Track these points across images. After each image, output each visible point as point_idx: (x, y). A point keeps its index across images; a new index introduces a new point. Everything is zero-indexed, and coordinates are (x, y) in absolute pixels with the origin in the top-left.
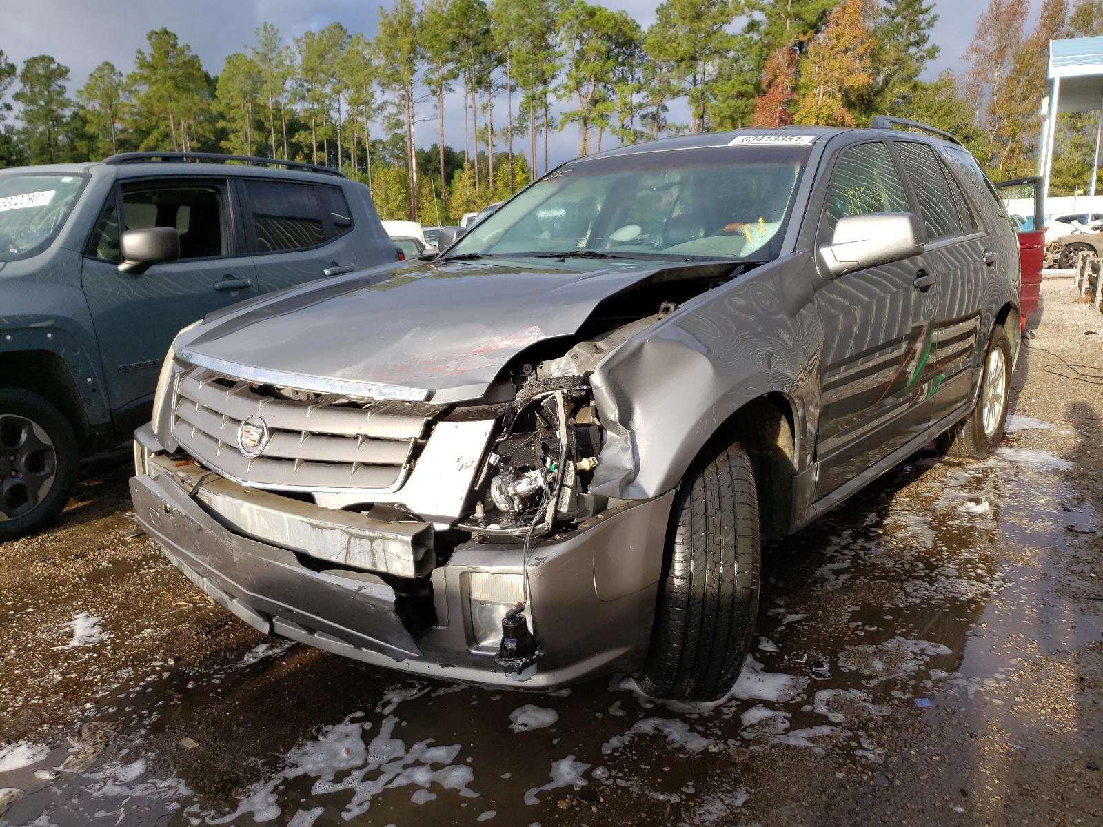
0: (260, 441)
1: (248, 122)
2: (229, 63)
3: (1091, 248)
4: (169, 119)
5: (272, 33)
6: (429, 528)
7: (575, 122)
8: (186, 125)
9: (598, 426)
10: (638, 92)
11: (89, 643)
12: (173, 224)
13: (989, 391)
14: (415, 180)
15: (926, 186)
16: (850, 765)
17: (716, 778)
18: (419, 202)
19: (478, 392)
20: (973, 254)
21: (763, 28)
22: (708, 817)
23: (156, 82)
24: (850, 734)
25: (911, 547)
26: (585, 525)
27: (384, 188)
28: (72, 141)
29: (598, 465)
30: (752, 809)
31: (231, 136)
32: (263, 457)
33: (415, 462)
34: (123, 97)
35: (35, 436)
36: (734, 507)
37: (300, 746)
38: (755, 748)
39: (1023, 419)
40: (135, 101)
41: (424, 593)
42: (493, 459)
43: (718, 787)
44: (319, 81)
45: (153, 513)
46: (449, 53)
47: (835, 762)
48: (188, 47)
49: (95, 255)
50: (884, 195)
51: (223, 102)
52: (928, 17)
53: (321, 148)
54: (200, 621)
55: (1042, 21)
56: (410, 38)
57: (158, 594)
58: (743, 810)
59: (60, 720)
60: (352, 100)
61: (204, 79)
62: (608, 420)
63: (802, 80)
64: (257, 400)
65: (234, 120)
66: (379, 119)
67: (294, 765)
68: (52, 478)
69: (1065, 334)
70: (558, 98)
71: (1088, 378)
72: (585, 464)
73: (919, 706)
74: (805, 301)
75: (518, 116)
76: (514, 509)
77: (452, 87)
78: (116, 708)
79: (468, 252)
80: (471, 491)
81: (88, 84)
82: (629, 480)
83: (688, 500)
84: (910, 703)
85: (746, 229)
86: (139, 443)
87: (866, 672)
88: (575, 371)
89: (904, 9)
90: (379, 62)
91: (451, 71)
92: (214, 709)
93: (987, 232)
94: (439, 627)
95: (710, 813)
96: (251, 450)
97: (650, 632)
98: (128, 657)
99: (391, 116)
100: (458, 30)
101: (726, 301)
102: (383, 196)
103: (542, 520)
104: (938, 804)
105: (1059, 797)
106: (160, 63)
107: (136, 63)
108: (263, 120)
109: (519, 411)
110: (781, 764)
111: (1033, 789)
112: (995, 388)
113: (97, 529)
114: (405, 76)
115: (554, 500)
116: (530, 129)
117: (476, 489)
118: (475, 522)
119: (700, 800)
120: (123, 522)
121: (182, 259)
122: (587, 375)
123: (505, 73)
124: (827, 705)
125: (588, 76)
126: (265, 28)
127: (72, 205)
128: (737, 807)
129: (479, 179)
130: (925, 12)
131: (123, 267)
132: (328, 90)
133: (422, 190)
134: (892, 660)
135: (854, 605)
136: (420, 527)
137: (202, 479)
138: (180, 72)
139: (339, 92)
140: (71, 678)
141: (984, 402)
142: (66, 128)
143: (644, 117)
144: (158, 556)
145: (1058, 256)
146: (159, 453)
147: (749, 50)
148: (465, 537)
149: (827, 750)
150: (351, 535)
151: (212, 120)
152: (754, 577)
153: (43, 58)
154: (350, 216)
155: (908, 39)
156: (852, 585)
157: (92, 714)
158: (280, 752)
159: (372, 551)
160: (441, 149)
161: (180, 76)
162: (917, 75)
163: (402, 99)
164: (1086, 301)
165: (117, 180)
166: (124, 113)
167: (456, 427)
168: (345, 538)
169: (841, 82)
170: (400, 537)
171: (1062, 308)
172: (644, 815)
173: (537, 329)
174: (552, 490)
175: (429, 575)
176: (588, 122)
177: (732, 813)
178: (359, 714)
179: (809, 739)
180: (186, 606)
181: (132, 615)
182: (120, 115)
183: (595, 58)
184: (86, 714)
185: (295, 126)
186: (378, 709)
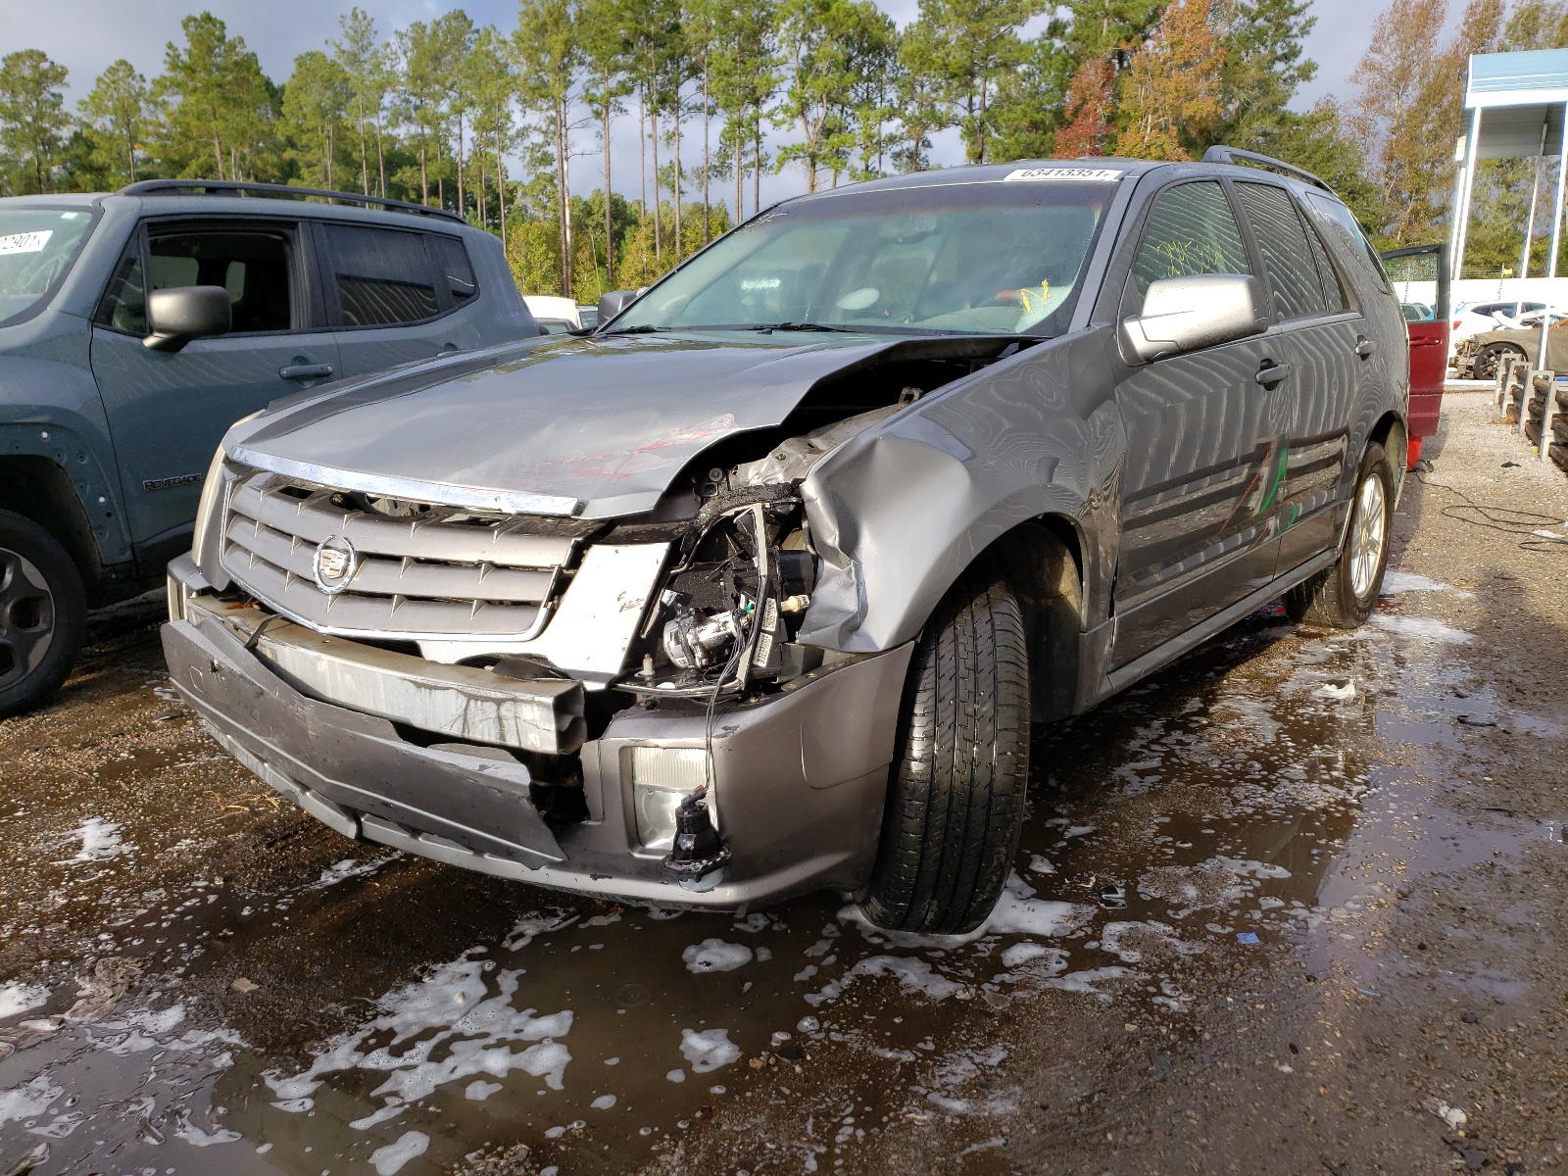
0: (345, 570)
1: (328, 151)
2: (300, 65)
3: (1519, 349)
4: (214, 145)
5: (365, 23)
6: (578, 688)
7: (799, 161)
8: (238, 154)
9: (813, 556)
10: (889, 119)
11: (103, 857)
12: (222, 282)
13: (1361, 535)
14: (568, 239)
15: (1278, 245)
16: (1146, 1015)
17: (964, 1032)
18: (574, 271)
19: (646, 503)
20: (1342, 342)
21: (1069, 30)
22: (951, 1079)
23: (195, 90)
24: (1148, 977)
25: (1245, 742)
26: (792, 686)
27: (524, 250)
28: (71, 174)
29: (810, 605)
30: (1011, 1070)
31: (304, 172)
32: (348, 594)
33: (559, 600)
34: (146, 111)
35: (25, 578)
36: (996, 667)
37: (398, 989)
38: (1020, 994)
39: (1410, 577)
40: (162, 118)
41: (571, 782)
42: (667, 596)
43: (967, 1042)
44: (432, 96)
45: (194, 672)
46: (620, 57)
47: (1125, 1012)
48: (241, 41)
49: (110, 324)
50: (1218, 255)
51: (293, 122)
52: (1301, 20)
53: (434, 191)
54: (260, 829)
55: (1465, 29)
56: (562, 37)
57: (199, 794)
58: (999, 1070)
59: (65, 954)
60: (480, 123)
61: (263, 88)
62: (824, 545)
63: (1122, 106)
64: (341, 515)
65: (307, 148)
66: (518, 151)
67: (390, 1014)
68: (49, 636)
69: (1475, 465)
70: (775, 125)
71: (1502, 525)
72: (793, 604)
73: (1243, 942)
74: (1101, 397)
75: (717, 150)
76: (694, 664)
77: (624, 106)
78: (142, 940)
79: (637, 325)
80: (636, 639)
81: (95, 92)
82: (853, 626)
83: (933, 657)
84: (1231, 938)
85: (1024, 295)
86: (174, 578)
87: (1175, 900)
88: (780, 478)
89: (1269, 9)
90: (519, 68)
91: (622, 84)
92: (279, 942)
93: (1362, 313)
94: (590, 823)
95: (954, 1074)
96: (332, 583)
97: (878, 833)
98: (159, 875)
99: (534, 148)
100: (633, 25)
101: (992, 388)
102: (522, 262)
103: (732, 677)
104: (1258, 1062)
105: (1422, 1056)
106: (201, 62)
107: (165, 62)
108: (349, 149)
109: (704, 532)
110: (1052, 1014)
111: (1387, 1044)
112: (1370, 531)
113: (114, 708)
114: (556, 89)
115: (749, 650)
116: (735, 170)
117: (644, 636)
118: (641, 681)
119: (941, 1059)
120: (151, 700)
121: (234, 334)
122: (797, 482)
123: (700, 88)
124: (1119, 941)
125: (817, 95)
126: (355, 16)
127: (77, 252)
128: (991, 1067)
129: (661, 240)
130: (1297, 12)
131: (150, 341)
132: (444, 107)
133: (579, 255)
134: (1207, 886)
135: (1163, 815)
136: (565, 687)
137: (263, 625)
138: (230, 77)
139: (460, 112)
140: (79, 902)
141: (1353, 550)
142: (63, 156)
143: (897, 156)
144: (199, 745)
145: (1472, 361)
146: (204, 592)
147: (1048, 62)
148: (627, 701)
149: (1115, 997)
150: (470, 697)
151: (278, 149)
152: (1020, 761)
153: (31, 54)
154: (475, 282)
155: (1273, 52)
156: (1161, 790)
157: (109, 947)
158: (370, 997)
159: (500, 718)
160: (606, 196)
161: (229, 83)
162: (1284, 103)
163: (551, 123)
164: (1507, 423)
165: (141, 218)
166: (148, 134)
167: (617, 552)
168: (463, 700)
169: (1176, 110)
170: (537, 699)
171: (1474, 430)
172: (864, 1077)
173: (729, 418)
174: (746, 636)
175: (578, 752)
176: (817, 161)
177: (984, 1074)
178: (480, 949)
179: (1091, 984)
180: (239, 810)
181: (164, 821)
182: (142, 137)
183: (829, 69)
184: (100, 947)
185: (395, 161)
186: (506, 944)
